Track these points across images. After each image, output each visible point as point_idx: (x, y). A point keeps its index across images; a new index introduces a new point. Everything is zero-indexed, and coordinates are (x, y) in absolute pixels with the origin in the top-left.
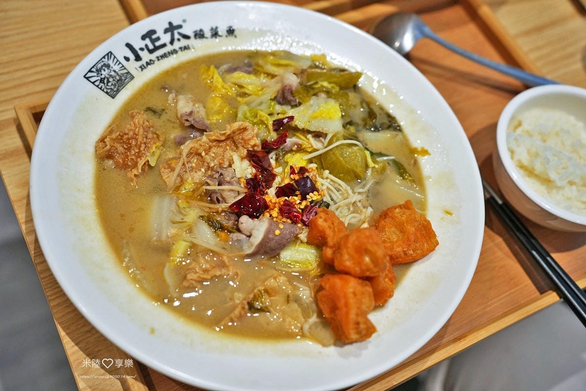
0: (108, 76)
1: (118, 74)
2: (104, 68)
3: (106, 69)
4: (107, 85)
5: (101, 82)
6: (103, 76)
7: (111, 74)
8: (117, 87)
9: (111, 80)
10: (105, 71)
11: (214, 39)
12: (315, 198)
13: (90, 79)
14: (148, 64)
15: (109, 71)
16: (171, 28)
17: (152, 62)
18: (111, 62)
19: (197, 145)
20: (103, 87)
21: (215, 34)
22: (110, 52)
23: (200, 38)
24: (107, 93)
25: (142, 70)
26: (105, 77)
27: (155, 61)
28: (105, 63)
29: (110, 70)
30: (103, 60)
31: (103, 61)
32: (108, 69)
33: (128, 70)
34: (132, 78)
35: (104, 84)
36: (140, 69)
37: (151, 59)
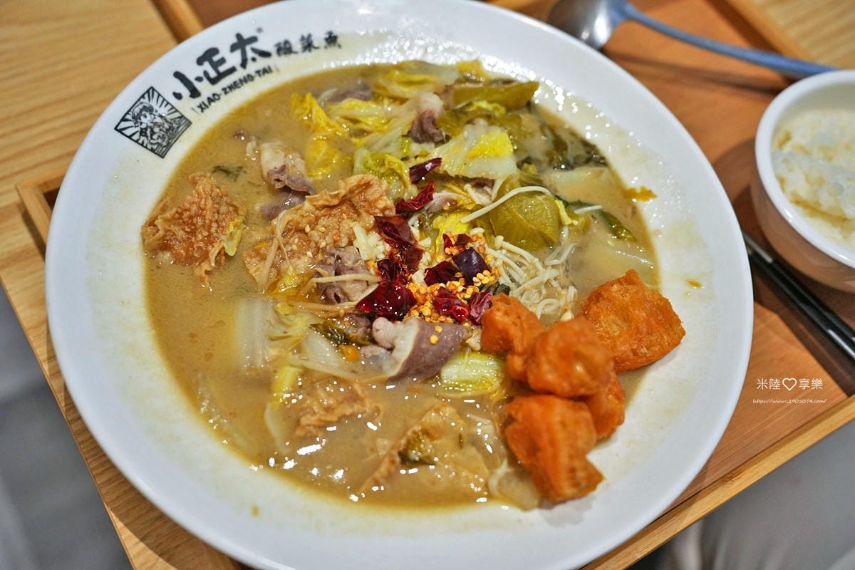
0: (152, 125)
1: (166, 121)
2: (144, 113)
3: (147, 114)
4: (152, 138)
5: (141, 134)
6: (144, 126)
7: (155, 121)
8: (166, 139)
9: (156, 130)
10: (146, 117)
11: (307, 53)
12: (486, 281)
13: (124, 132)
14: (210, 100)
15: (152, 116)
16: (241, 43)
17: (216, 97)
18: (153, 103)
19: (296, 217)
20: (146, 142)
21: (308, 45)
22: (152, 88)
23: (286, 53)
24: (152, 150)
25: (202, 111)
26: (147, 126)
27: (221, 94)
28: (145, 104)
29: (154, 115)
30: (142, 100)
31: (141, 103)
32: (151, 114)
33: (180, 113)
34: (189, 123)
35: (147, 137)
36: (199, 110)
37: (214, 92)
